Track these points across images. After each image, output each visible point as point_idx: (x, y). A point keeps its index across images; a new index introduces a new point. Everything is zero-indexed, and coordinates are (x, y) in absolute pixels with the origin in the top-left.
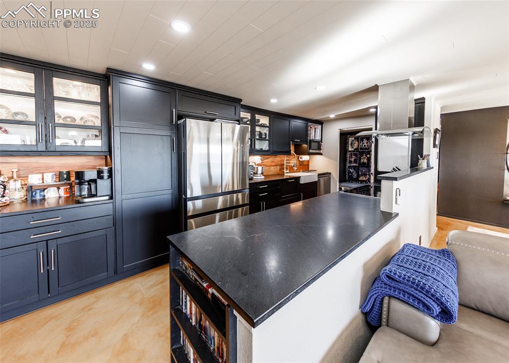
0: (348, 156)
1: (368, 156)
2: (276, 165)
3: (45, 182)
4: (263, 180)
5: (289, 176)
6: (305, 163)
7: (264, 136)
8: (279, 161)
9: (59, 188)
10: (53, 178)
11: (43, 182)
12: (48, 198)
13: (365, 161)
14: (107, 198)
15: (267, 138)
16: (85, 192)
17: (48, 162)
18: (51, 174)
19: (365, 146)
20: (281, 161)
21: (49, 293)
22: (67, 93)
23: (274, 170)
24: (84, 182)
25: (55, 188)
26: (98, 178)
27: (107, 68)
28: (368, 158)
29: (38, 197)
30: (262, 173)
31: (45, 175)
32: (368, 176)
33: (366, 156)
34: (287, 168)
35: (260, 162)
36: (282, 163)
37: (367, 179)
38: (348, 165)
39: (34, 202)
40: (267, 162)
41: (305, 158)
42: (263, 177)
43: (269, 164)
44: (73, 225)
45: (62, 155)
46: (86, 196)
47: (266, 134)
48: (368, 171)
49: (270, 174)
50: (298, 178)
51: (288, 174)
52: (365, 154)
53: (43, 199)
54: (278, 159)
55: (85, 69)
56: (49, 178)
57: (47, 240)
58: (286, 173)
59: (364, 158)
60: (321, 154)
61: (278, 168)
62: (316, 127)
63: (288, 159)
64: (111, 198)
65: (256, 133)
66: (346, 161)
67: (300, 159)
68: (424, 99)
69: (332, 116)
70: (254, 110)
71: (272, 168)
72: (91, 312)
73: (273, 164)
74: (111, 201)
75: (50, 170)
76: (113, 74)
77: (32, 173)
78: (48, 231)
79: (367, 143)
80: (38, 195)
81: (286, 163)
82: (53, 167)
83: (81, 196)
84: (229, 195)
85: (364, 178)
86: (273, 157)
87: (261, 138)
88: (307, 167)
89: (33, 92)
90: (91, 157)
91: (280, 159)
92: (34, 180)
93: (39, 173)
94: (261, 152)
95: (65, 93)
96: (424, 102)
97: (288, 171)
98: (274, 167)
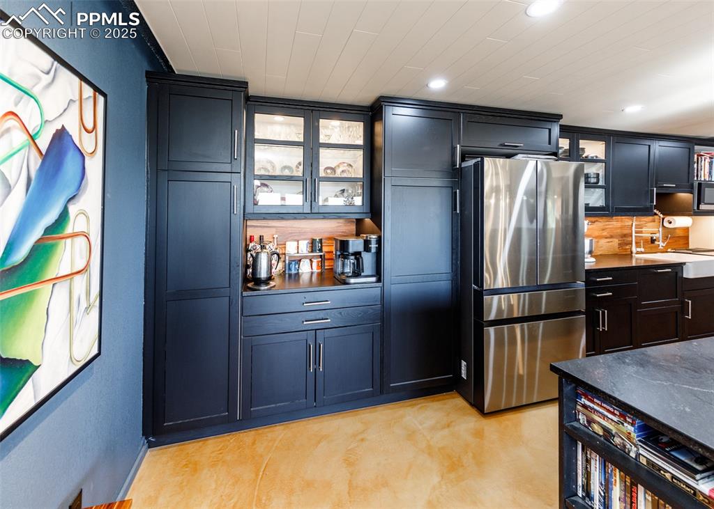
2: (612, 237)
3: (300, 252)
5: (646, 261)
6: (680, 234)
7: (593, 180)
8: (617, 228)
9: (312, 261)
10: (306, 247)
11: (298, 253)
12: (303, 273)
14: (374, 279)
15: (601, 183)
16: (348, 270)
17: (302, 226)
18: (306, 242)
20: (621, 228)
21: (315, 401)
22: (330, 136)
23: (605, 246)
24: (348, 255)
25: (308, 261)
26: (365, 250)
27: (380, 97)
29: (294, 271)
30: (591, 252)
31: (300, 242)
34: (638, 243)
36: (626, 232)
41: (681, 222)
42: (594, 259)
44: (341, 313)
46: (350, 275)
47: (598, 175)
50: (679, 266)
51: (640, 257)
53: (298, 274)
54: (617, 223)
55: (349, 103)
57: (316, 330)
58: (637, 253)
61: (616, 242)
63: (637, 223)
64: (379, 280)
67: (667, 224)
70: (575, 133)
71: (603, 241)
73: (604, 234)
74: (380, 284)
75: (305, 237)
76: (386, 104)
77: (290, 239)
78: (318, 318)
80: (294, 268)
81: (636, 233)
82: (306, 233)
83: (343, 273)
84: (545, 292)
86: (605, 219)
87: (589, 185)
88: (683, 241)
89: (302, 140)
91: (619, 224)
92: (291, 248)
94: (590, 212)
97: (642, 250)
98: (608, 240)
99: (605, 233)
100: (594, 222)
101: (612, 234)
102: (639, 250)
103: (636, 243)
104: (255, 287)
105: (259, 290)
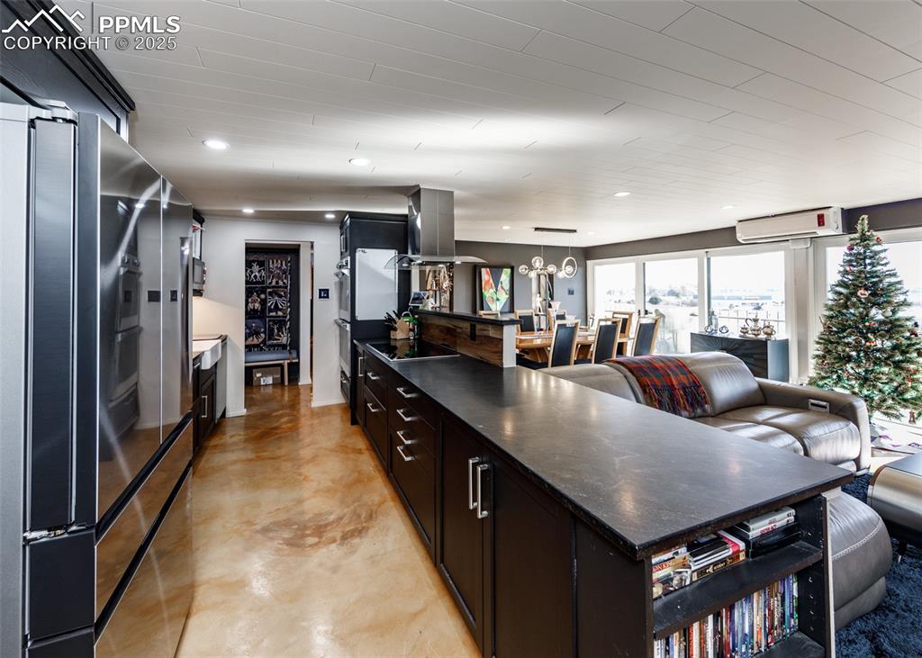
1: (263, 296)
13: (257, 305)
19: (255, 276)
28: (261, 300)
32: (263, 335)
33: (258, 296)
37: (260, 340)
48: (262, 325)
52: (257, 292)
59: (254, 301)
60: (200, 294)
79: (259, 271)
85: (255, 339)
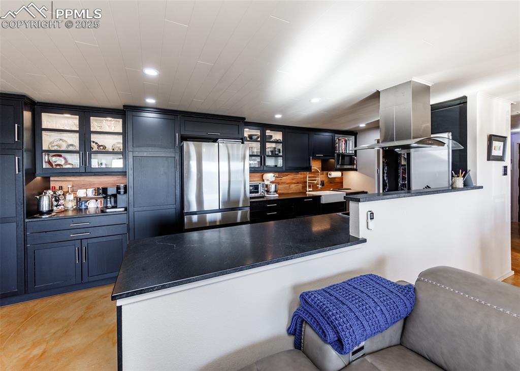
0: (401, 171)
2: (298, 183)
4: (277, 198)
5: (313, 195)
6: (338, 180)
7: (277, 153)
8: (301, 178)
9: (97, 201)
10: (93, 192)
11: (87, 196)
12: (90, 208)
14: (123, 209)
15: (281, 154)
16: (109, 205)
18: (92, 189)
20: (303, 178)
22: (101, 127)
23: (294, 188)
24: (107, 196)
25: (95, 200)
26: (117, 193)
27: (124, 106)
29: (83, 207)
30: (276, 191)
31: (88, 189)
34: (310, 186)
35: (274, 180)
36: (304, 180)
38: (401, 182)
39: (81, 210)
40: (286, 179)
41: (336, 174)
42: (278, 195)
43: (289, 181)
45: (95, 175)
46: (109, 207)
47: (279, 150)
49: (290, 192)
50: (319, 197)
51: (310, 193)
53: (87, 208)
54: (300, 176)
56: (90, 193)
57: (81, 239)
58: (309, 191)
60: (356, 170)
61: (300, 186)
62: (346, 139)
63: (310, 175)
64: (126, 209)
65: (267, 150)
66: (398, 177)
67: (329, 176)
68: (465, 98)
69: (362, 125)
70: (263, 127)
71: (293, 186)
72: (105, 299)
74: (126, 212)
75: (92, 187)
76: (128, 110)
77: (81, 188)
80: (83, 205)
81: (309, 180)
82: (94, 184)
83: (106, 207)
87: (274, 155)
88: (339, 185)
89: (78, 129)
90: (120, 176)
91: (302, 176)
93: (85, 189)
94: (275, 169)
95: (99, 128)
96: (466, 102)
97: (311, 189)
98: (296, 185)
99: (294, 181)
100: (287, 175)
101: (298, 181)
102: (310, 190)
103: (309, 187)
104: (40, 217)
105: (41, 218)
